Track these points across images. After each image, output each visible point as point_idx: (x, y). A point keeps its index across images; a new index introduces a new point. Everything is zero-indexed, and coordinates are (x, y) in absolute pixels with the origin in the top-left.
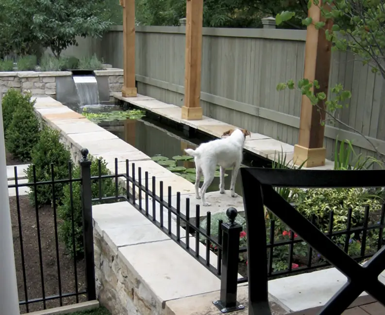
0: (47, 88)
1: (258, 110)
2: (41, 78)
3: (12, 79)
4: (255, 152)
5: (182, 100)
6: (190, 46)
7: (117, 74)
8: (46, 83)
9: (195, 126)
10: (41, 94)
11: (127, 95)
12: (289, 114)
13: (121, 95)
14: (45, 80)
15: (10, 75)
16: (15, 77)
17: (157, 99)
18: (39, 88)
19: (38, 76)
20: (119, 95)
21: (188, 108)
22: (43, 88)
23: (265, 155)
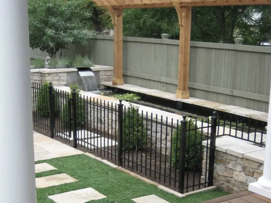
0: (62, 80)
1: (232, 92)
2: (58, 74)
3: (36, 74)
4: (241, 115)
5: (163, 86)
6: (183, 54)
7: (106, 69)
8: (62, 76)
9: (190, 102)
10: (57, 85)
11: (117, 84)
12: (255, 93)
13: (111, 84)
14: (60, 75)
15: (35, 72)
16: (38, 73)
17: (139, 86)
18: (56, 80)
19: (56, 72)
20: (110, 84)
21: (181, 91)
22: (59, 80)
23: (250, 116)
